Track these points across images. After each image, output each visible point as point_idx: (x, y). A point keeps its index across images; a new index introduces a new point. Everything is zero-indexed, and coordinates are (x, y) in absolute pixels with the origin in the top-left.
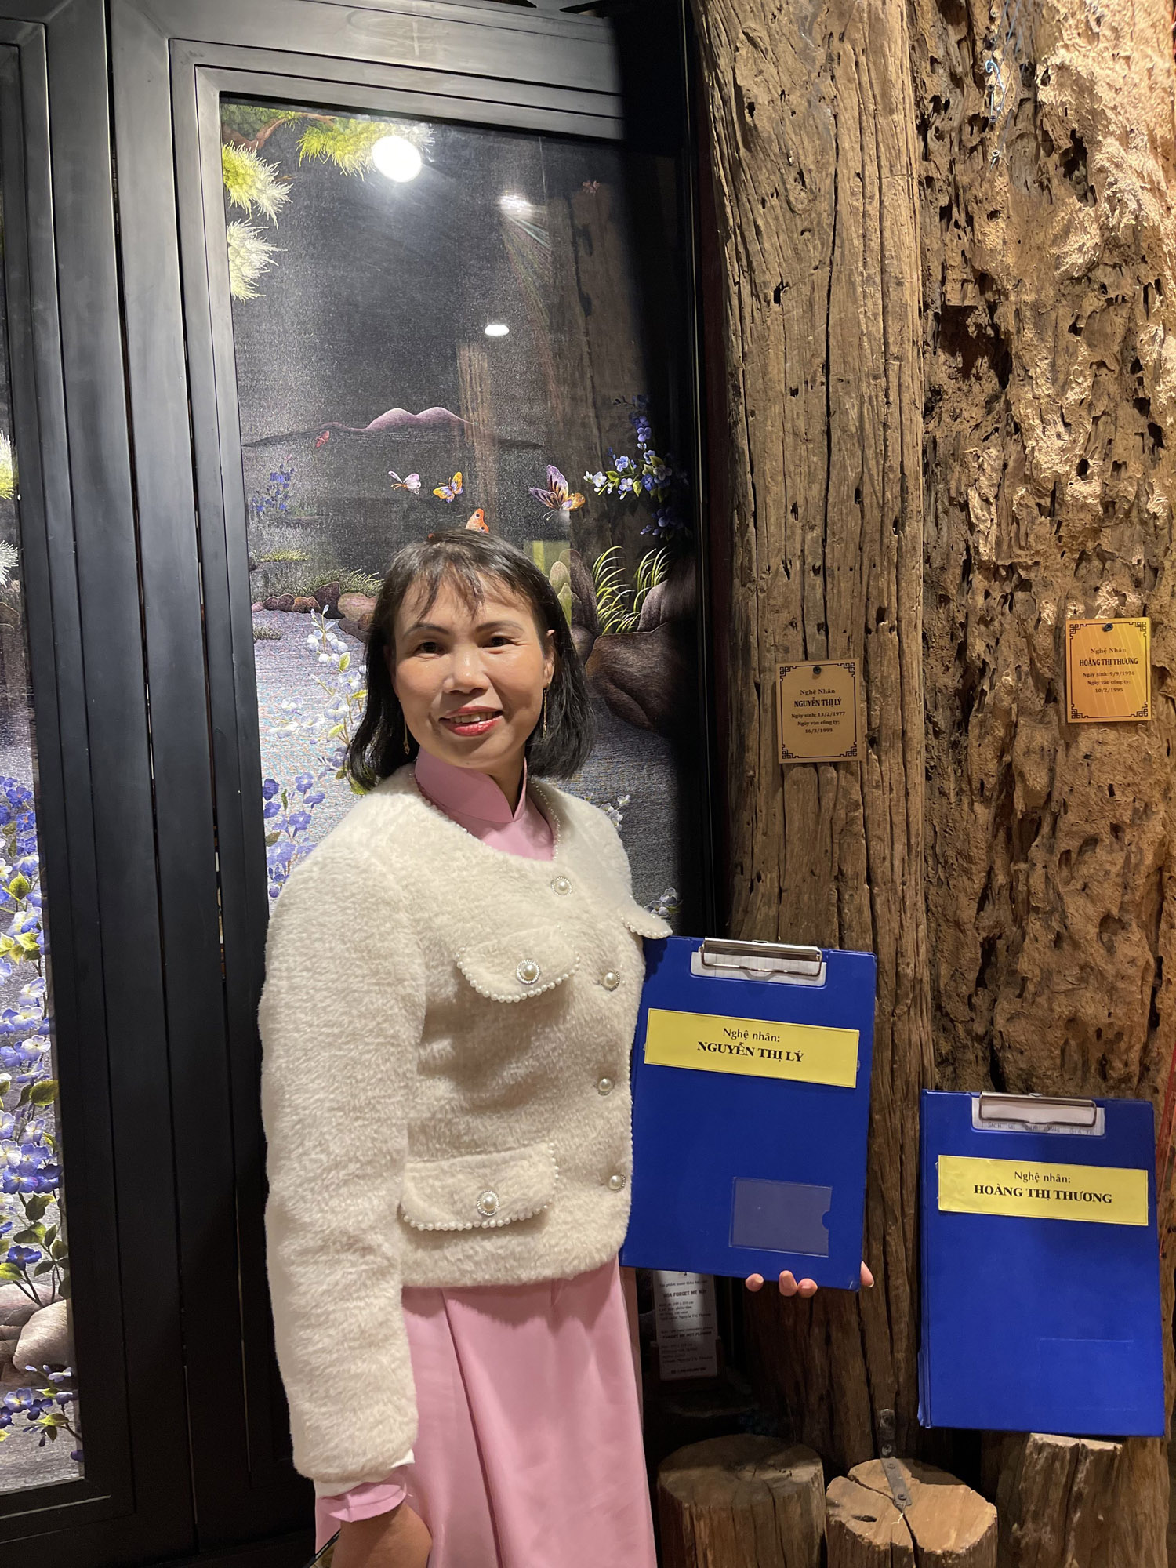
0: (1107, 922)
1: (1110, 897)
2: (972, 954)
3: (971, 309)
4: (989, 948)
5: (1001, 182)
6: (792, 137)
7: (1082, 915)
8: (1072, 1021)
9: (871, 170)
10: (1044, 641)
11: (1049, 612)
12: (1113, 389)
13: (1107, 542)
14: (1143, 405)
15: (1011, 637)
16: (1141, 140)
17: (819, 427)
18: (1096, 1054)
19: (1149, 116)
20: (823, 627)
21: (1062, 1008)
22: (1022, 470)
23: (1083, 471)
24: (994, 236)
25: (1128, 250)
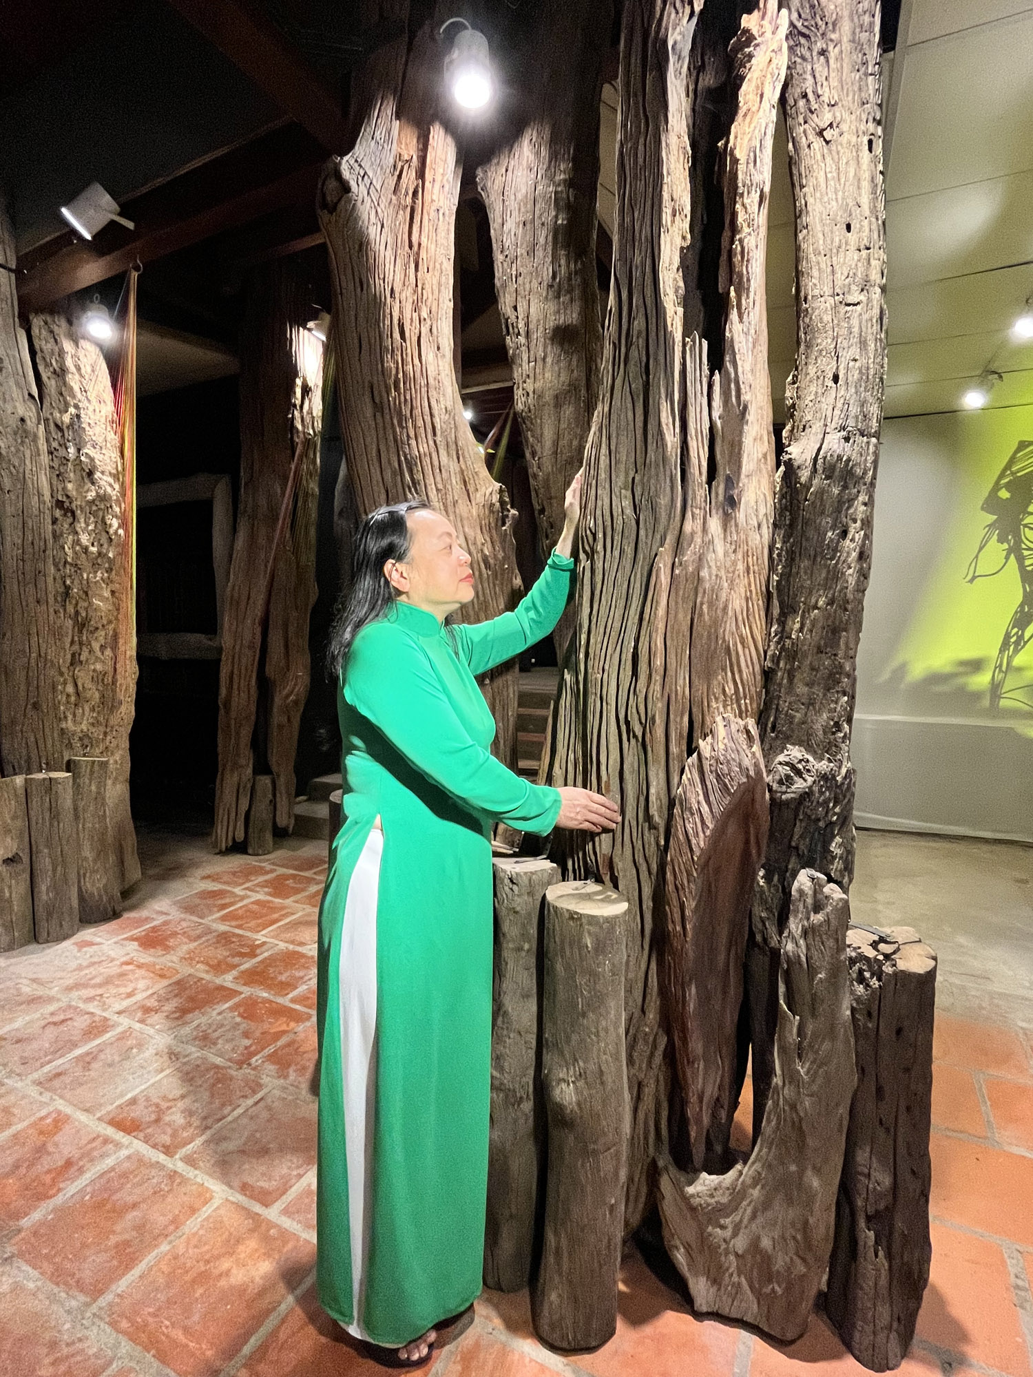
0: (102, 646)
1: (102, 641)
2: (69, 657)
3: (63, 502)
4: (73, 655)
5: (72, 475)
6: (12, 458)
7: (96, 646)
8: (94, 670)
9: (34, 469)
10: (85, 582)
11: (85, 576)
12: (100, 528)
13: (99, 561)
14: (108, 533)
15: (77, 581)
16: (107, 473)
17: (20, 526)
18: (100, 677)
19: (109, 468)
20: (23, 573)
21: (92, 667)
22: (78, 542)
23: (93, 545)
24: (70, 486)
25: (103, 498)
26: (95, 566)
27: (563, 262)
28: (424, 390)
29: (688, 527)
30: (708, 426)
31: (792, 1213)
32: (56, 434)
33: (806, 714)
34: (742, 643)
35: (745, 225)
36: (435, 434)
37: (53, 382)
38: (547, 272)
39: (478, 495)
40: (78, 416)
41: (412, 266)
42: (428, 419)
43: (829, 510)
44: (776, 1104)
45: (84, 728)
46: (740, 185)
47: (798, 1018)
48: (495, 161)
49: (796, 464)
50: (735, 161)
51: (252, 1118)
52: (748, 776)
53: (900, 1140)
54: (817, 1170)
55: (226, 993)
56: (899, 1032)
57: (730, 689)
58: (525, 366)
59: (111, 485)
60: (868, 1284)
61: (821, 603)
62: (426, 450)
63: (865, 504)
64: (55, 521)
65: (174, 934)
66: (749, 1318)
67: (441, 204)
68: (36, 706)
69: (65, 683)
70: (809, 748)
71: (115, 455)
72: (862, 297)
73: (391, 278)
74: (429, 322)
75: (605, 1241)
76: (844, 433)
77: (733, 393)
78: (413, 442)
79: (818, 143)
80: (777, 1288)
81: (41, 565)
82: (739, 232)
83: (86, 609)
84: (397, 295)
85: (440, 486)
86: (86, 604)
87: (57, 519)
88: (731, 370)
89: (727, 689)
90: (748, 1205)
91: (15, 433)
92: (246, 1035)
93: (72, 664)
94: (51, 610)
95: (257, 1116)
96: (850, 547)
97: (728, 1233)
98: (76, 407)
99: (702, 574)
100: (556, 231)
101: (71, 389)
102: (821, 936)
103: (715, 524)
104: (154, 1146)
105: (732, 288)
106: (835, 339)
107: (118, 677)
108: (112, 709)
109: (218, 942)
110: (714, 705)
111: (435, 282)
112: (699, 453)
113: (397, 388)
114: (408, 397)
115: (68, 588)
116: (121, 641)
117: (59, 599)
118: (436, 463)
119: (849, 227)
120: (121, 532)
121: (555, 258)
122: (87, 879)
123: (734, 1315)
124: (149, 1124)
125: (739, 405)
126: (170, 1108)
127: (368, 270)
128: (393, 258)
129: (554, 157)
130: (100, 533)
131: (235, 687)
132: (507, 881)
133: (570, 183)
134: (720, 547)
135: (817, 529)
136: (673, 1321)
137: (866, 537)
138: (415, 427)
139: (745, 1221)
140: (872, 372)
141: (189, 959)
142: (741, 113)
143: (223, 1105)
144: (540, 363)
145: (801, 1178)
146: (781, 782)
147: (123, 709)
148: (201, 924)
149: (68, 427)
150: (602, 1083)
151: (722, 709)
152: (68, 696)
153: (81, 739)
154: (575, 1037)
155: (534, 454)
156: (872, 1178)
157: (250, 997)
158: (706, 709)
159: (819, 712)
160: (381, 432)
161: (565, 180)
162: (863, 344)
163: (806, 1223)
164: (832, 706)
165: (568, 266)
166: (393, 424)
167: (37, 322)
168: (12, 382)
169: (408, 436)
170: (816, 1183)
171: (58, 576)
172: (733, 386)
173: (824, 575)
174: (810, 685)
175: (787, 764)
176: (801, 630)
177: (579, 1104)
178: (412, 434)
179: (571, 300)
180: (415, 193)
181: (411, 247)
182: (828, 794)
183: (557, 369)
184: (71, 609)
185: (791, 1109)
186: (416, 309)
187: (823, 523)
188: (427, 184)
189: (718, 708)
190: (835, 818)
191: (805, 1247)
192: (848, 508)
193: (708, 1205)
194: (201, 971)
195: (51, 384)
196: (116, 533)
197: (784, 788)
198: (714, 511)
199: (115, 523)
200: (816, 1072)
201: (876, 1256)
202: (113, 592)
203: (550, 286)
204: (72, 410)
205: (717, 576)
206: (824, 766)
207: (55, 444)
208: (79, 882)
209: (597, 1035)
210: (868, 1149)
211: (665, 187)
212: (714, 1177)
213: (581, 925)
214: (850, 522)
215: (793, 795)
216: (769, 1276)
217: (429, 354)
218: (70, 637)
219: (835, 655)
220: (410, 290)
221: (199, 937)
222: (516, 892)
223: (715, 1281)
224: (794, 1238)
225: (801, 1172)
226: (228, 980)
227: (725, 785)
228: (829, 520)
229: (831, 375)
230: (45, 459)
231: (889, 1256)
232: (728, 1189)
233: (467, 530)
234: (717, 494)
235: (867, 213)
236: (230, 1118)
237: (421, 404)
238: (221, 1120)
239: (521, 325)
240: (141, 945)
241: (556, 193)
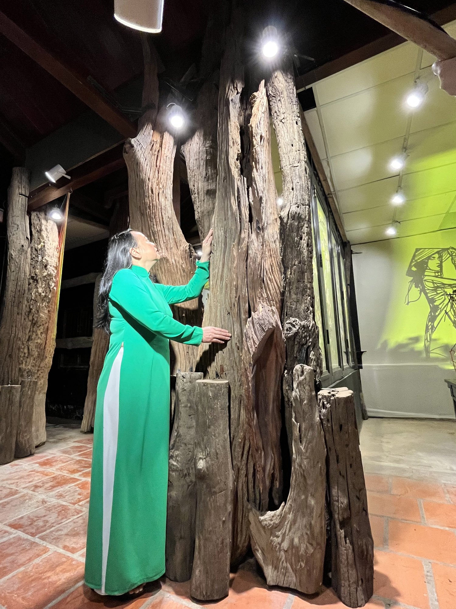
0: (41, 333)
1: (42, 331)
2: (27, 337)
3: (33, 277)
4: (29, 337)
5: (39, 267)
6: (16, 259)
7: (39, 332)
8: (37, 343)
9: (24, 264)
10: (38, 307)
11: (38, 304)
12: (47, 286)
13: (45, 299)
14: (50, 288)
15: (35, 307)
16: (52, 266)
17: (15, 284)
18: (39, 346)
19: (54, 264)
20: (14, 302)
21: (36, 341)
22: (37, 292)
23: (43, 293)
24: (37, 271)
25: (49, 275)
26: (43, 300)
27: (209, 170)
28: (160, 210)
29: (243, 235)
30: (248, 203)
31: (305, 521)
32: (35, 252)
33: (296, 306)
34: (270, 280)
35: (256, 144)
36: (163, 224)
37: (36, 234)
38: (204, 174)
39: (181, 247)
40: (44, 246)
41: (157, 172)
42: (161, 219)
43: (295, 231)
44: (295, 468)
45: (29, 367)
46: (254, 134)
47: (298, 424)
48: (187, 143)
49: (282, 217)
50: (252, 128)
51: (74, 523)
52: (273, 326)
53: (349, 482)
54: (313, 496)
55: (74, 480)
56: (341, 427)
57: (265, 295)
58: (198, 203)
59: (53, 271)
60: (343, 558)
61: (296, 263)
62: (160, 229)
63: (307, 227)
64: (29, 284)
65: (56, 461)
66: (292, 587)
67: (168, 155)
68: (10, 356)
69: (24, 349)
70: (299, 318)
71: (57, 260)
72: (299, 164)
73: (149, 174)
74: (162, 189)
75: (220, 540)
76: (297, 205)
77: (256, 193)
78: (155, 226)
79: (281, 124)
80: (302, 563)
81: (21, 300)
82: (254, 146)
83: (37, 317)
84: (151, 180)
85: (165, 241)
86: (37, 315)
87: (30, 283)
88: (255, 186)
89: (263, 295)
90: (288, 523)
91: (19, 250)
92: (79, 494)
93: (28, 340)
94: (23, 318)
95: (77, 522)
96: (304, 243)
97: (280, 539)
98: (44, 242)
99: (249, 252)
100: (207, 161)
101: (43, 236)
102: (303, 385)
103: (253, 236)
104: (27, 533)
105: (253, 163)
106: (291, 177)
107: (47, 346)
108: (42, 360)
109: (75, 463)
110: (258, 300)
111: (165, 177)
112: (245, 212)
113: (149, 208)
114: (154, 212)
115: (31, 309)
116: (49, 331)
117: (27, 314)
118: (164, 234)
119: (292, 145)
120: (55, 288)
121: (206, 169)
122: (21, 436)
123: (285, 585)
124: (26, 526)
125: (258, 197)
126: (37, 520)
127: (140, 171)
128: (150, 170)
129: (205, 139)
130: (46, 288)
131: (97, 356)
132: (181, 377)
133: (211, 147)
134: (256, 244)
135: (292, 237)
136: (257, 591)
137: (309, 239)
138: (156, 222)
139: (287, 532)
140: (304, 186)
141: (61, 469)
142: (253, 115)
143: (62, 519)
144: (202, 202)
145: (307, 502)
146: (287, 330)
147: (47, 360)
148: (69, 457)
149: (40, 250)
150: (217, 458)
151: (262, 302)
152: (25, 353)
153: (27, 372)
154: (205, 438)
155: (202, 232)
156: (339, 501)
157: (85, 481)
158: (255, 302)
159: (301, 304)
160: (143, 223)
161: (209, 146)
162: (300, 178)
163: (311, 524)
164: (306, 301)
165: (211, 171)
166: (148, 220)
167: (34, 214)
168: (21, 233)
169: (153, 225)
170: (313, 502)
171: (28, 305)
172: (256, 191)
173: (296, 253)
174: (296, 294)
175: (289, 323)
176: (291, 274)
177: (207, 468)
178: (155, 224)
179: (213, 181)
180: (159, 151)
181: (156, 166)
182: (306, 334)
183: (208, 203)
184: (31, 318)
185: (300, 468)
186: (158, 184)
187: (293, 235)
188: (163, 149)
189: (260, 302)
190: (310, 344)
191: (312, 537)
192: (301, 229)
193: (270, 525)
194: (65, 473)
195: (35, 235)
196: (53, 288)
197: (288, 332)
198: (253, 232)
199: (53, 285)
200: (307, 446)
201: (346, 543)
202: (49, 311)
203: (205, 178)
204: (42, 244)
205: (255, 253)
206: (303, 323)
207: (34, 256)
208: (17, 438)
209: (215, 436)
210: (336, 487)
211: (230, 136)
212: (272, 512)
213: (208, 388)
214: (303, 234)
215: (292, 334)
216: (298, 558)
217: (162, 199)
218: (29, 330)
219: (304, 282)
220: (156, 179)
221: (67, 461)
222: (185, 381)
223: (276, 568)
224: (307, 534)
225: (306, 498)
226: (76, 476)
227: (263, 328)
228: (295, 234)
229: (291, 188)
230: (29, 260)
231: (352, 543)
232: (279, 516)
233: (176, 258)
234: (254, 226)
235: (298, 141)
236: (64, 523)
237: (159, 215)
238: (59, 524)
239: (196, 190)
240: (40, 465)
241: (206, 150)
